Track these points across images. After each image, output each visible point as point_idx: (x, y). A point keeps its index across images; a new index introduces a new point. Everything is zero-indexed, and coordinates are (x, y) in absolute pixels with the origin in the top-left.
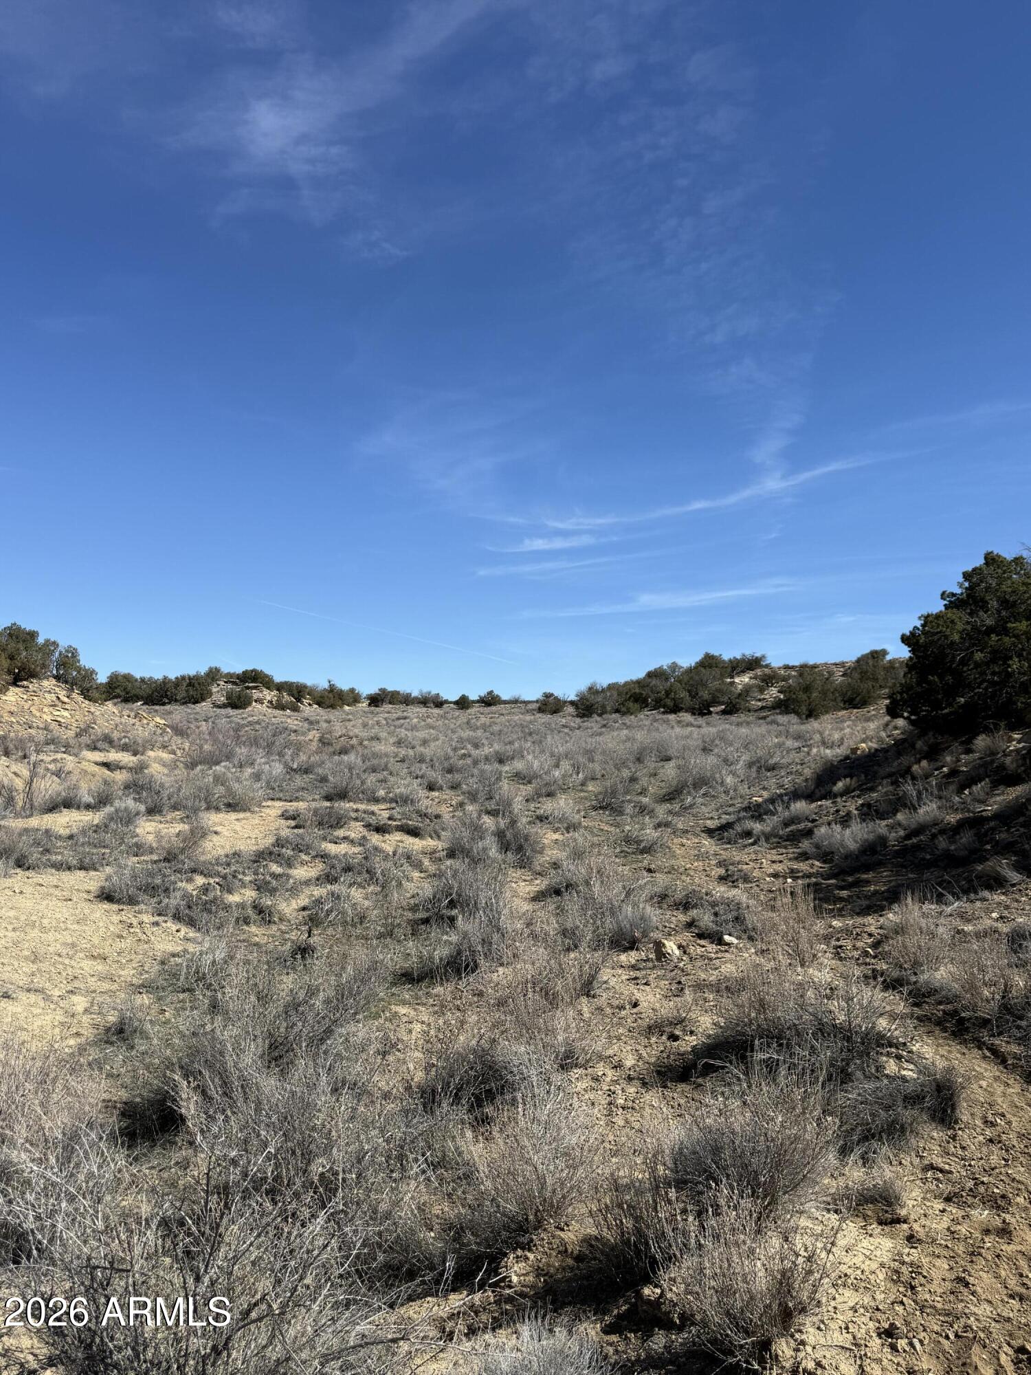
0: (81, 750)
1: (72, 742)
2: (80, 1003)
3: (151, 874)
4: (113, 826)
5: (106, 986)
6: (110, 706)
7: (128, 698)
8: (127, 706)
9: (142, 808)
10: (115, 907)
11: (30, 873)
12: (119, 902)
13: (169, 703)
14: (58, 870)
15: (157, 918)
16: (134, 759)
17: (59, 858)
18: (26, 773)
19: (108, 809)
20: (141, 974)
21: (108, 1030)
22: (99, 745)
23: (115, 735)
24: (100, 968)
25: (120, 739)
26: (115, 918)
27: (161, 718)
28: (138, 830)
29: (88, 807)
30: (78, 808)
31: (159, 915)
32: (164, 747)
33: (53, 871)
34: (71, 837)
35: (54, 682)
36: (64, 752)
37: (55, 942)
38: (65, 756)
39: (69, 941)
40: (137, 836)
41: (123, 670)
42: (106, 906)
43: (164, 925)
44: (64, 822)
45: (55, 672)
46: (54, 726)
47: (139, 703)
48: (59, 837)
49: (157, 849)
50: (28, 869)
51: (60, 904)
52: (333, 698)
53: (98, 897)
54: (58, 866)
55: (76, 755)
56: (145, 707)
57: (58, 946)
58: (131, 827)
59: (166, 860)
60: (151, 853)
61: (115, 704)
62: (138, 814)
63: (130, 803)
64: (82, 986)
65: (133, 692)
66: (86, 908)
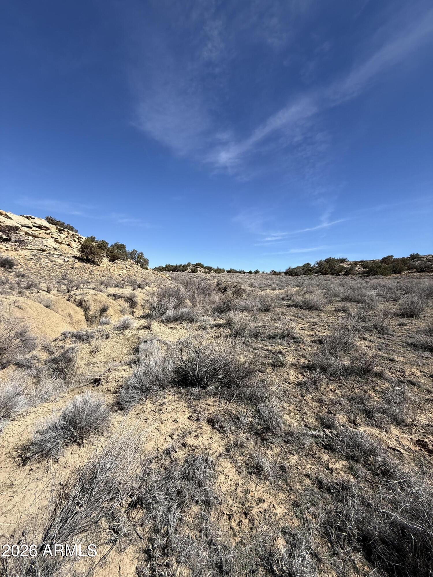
8: (169, 272)
13: (177, 271)
45: (136, 259)
52: (219, 271)
56: (172, 272)
65: (170, 269)
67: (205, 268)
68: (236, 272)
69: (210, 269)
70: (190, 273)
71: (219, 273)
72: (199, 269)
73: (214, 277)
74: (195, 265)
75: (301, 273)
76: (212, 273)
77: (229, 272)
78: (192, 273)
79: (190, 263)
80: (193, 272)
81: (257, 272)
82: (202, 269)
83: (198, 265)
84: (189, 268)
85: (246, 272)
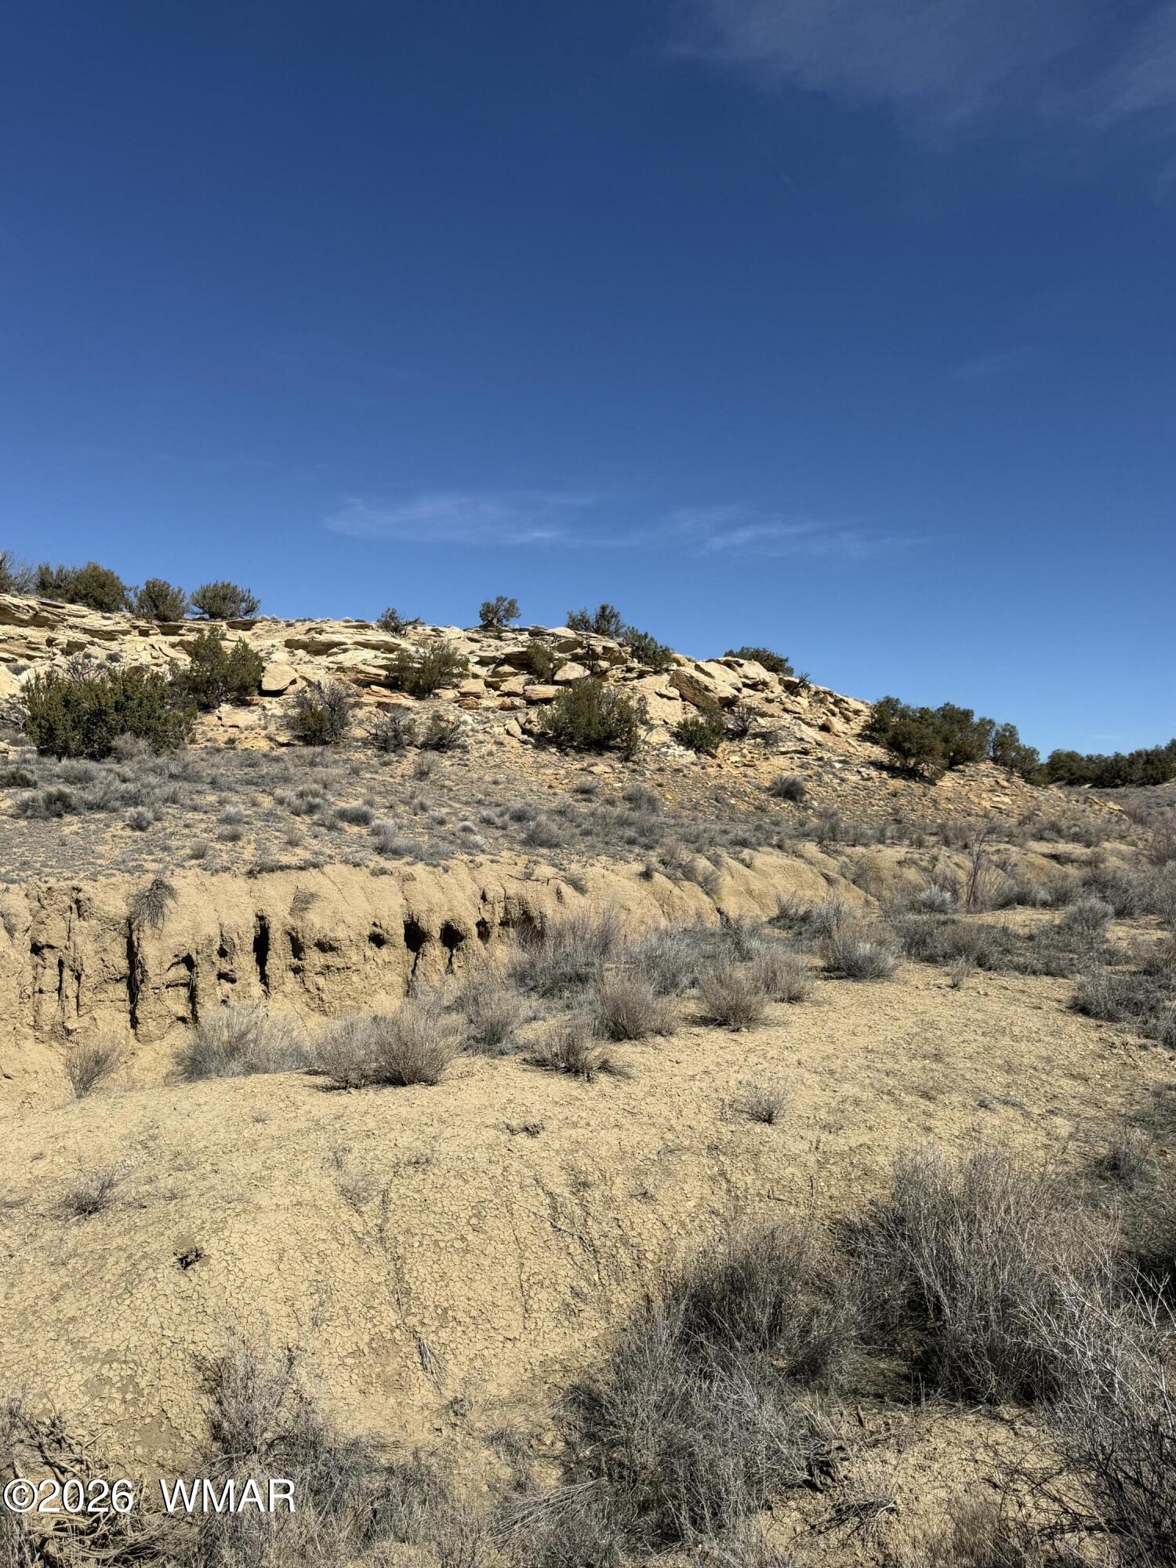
0: (1026, 840)
1: (1016, 831)
2: (1063, 1126)
3: (1130, 988)
4: (1078, 928)
5: (1091, 1112)
6: (1054, 789)
7: (1074, 780)
8: (1073, 789)
9: (1110, 909)
10: (1092, 1022)
11: (992, 974)
12: (1096, 1016)
13: (1123, 785)
14: (1022, 973)
15: (1144, 1041)
16: (1088, 851)
17: (1022, 959)
18: (969, 865)
19: (1071, 908)
20: (1132, 1105)
21: (1099, 1163)
22: (1046, 834)
23: (1064, 824)
24: (1082, 1089)
25: (1069, 828)
26: (1094, 1035)
27: (1115, 803)
28: (1108, 935)
29: (1045, 904)
30: (1034, 905)
31: (1147, 1037)
32: (1122, 838)
33: (1017, 974)
34: (1031, 938)
35: (991, 764)
36: (1008, 843)
37: (1029, 1054)
38: (1008, 846)
39: (1044, 1054)
40: (1107, 941)
41: (1067, 748)
42: (1081, 1019)
43: (1154, 1049)
44: (1020, 919)
45: (991, 754)
46: (994, 812)
47: (1087, 786)
48: (1017, 937)
49: (1135, 958)
50: (990, 969)
51: (1029, 1012)
53: (1070, 1008)
54: (1023, 969)
55: (1021, 846)
56: (1094, 790)
57: (1033, 1059)
58: (1100, 931)
59: (1146, 972)
60: (1127, 963)
61: (1060, 788)
62: (1105, 915)
63: (1094, 902)
64: (1063, 1107)
65: (1079, 773)
66: (1061, 1020)
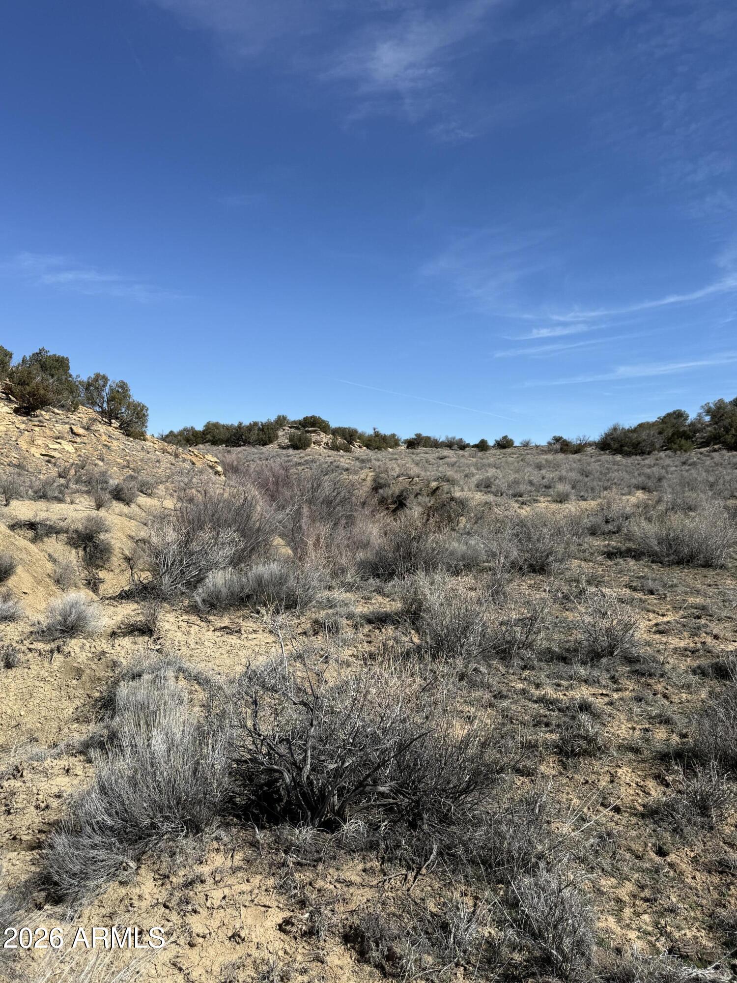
7: (216, 442)
13: (243, 445)
52: (378, 442)
65: (219, 436)
67: (336, 432)
68: (435, 444)
69: (349, 437)
70: (285, 452)
71: (379, 448)
72: (314, 437)
73: (363, 461)
74: (300, 422)
75: (653, 444)
76: (359, 450)
77: (412, 444)
78: (291, 451)
79: (284, 418)
80: (296, 447)
81: (504, 444)
82: (325, 438)
83: (313, 424)
84: (280, 433)
85: (468, 445)
